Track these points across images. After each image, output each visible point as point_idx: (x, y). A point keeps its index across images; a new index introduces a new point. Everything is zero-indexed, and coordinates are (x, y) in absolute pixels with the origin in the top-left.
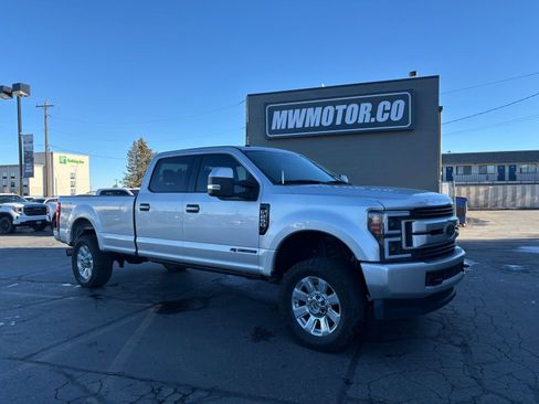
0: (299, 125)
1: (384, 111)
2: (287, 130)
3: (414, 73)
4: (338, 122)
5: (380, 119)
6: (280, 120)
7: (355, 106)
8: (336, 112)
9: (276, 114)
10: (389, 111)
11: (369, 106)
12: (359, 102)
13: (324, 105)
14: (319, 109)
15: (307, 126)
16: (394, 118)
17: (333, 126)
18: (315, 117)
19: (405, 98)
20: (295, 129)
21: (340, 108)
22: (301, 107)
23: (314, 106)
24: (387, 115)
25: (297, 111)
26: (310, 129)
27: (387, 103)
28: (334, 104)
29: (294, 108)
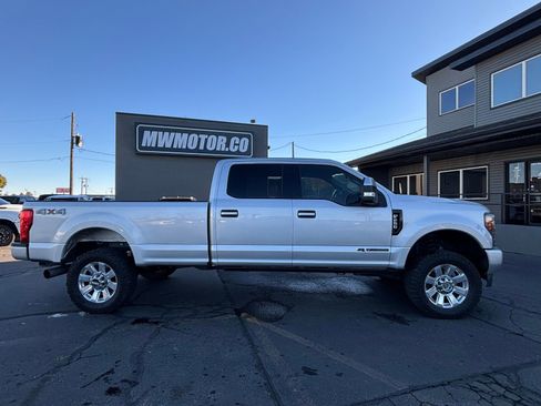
0: (168, 145)
1: (235, 144)
2: (156, 148)
3: (253, 121)
4: (201, 147)
5: (232, 150)
6: (150, 139)
7: (215, 137)
8: (199, 139)
9: (147, 133)
10: (238, 145)
11: (225, 139)
12: (217, 135)
13: (190, 133)
14: (185, 135)
15: (175, 147)
16: (241, 150)
17: (197, 150)
18: (181, 141)
19: (249, 137)
20: (164, 149)
21: (203, 137)
22: (170, 131)
23: (182, 132)
24: (236, 147)
25: (167, 134)
26: (177, 150)
27: (237, 139)
28: (198, 133)
29: (164, 131)
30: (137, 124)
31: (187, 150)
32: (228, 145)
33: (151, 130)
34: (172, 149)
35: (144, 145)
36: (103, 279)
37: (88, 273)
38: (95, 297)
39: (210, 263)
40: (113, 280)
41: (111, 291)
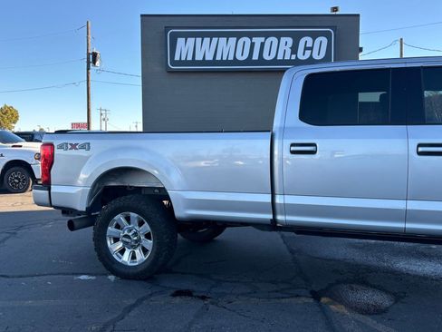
0: (209, 57)
1: (306, 48)
2: (194, 62)
3: (335, 9)
4: (255, 57)
5: (301, 56)
6: (184, 49)
7: (275, 40)
8: (252, 45)
9: (181, 41)
10: (311, 49)
11: (290, 41)
12: (279, 35)
13: (239, 36)
14: (233, 40)
15: (218, 58)
16: (316, 57)
17: (249, 61)
18: (228, 49)
19: (327, 35)
20: (204, 62)
21: (258, 41)
23: (228, 35)
24: (308, 53)
25: (207, 40)
27: (309, 40)
28: (251, 35)
29: (203, 36)
30: (167, 29)
31: (235, 62)
32: (294, 50)
33: (186, 36)
34: (214, 62)
35: (177, 58)
36: (135, 234)
37: (118, 227)
38: (126, 258)
39: (274, 221)
40: (148, 236)
41: (145, 251)
